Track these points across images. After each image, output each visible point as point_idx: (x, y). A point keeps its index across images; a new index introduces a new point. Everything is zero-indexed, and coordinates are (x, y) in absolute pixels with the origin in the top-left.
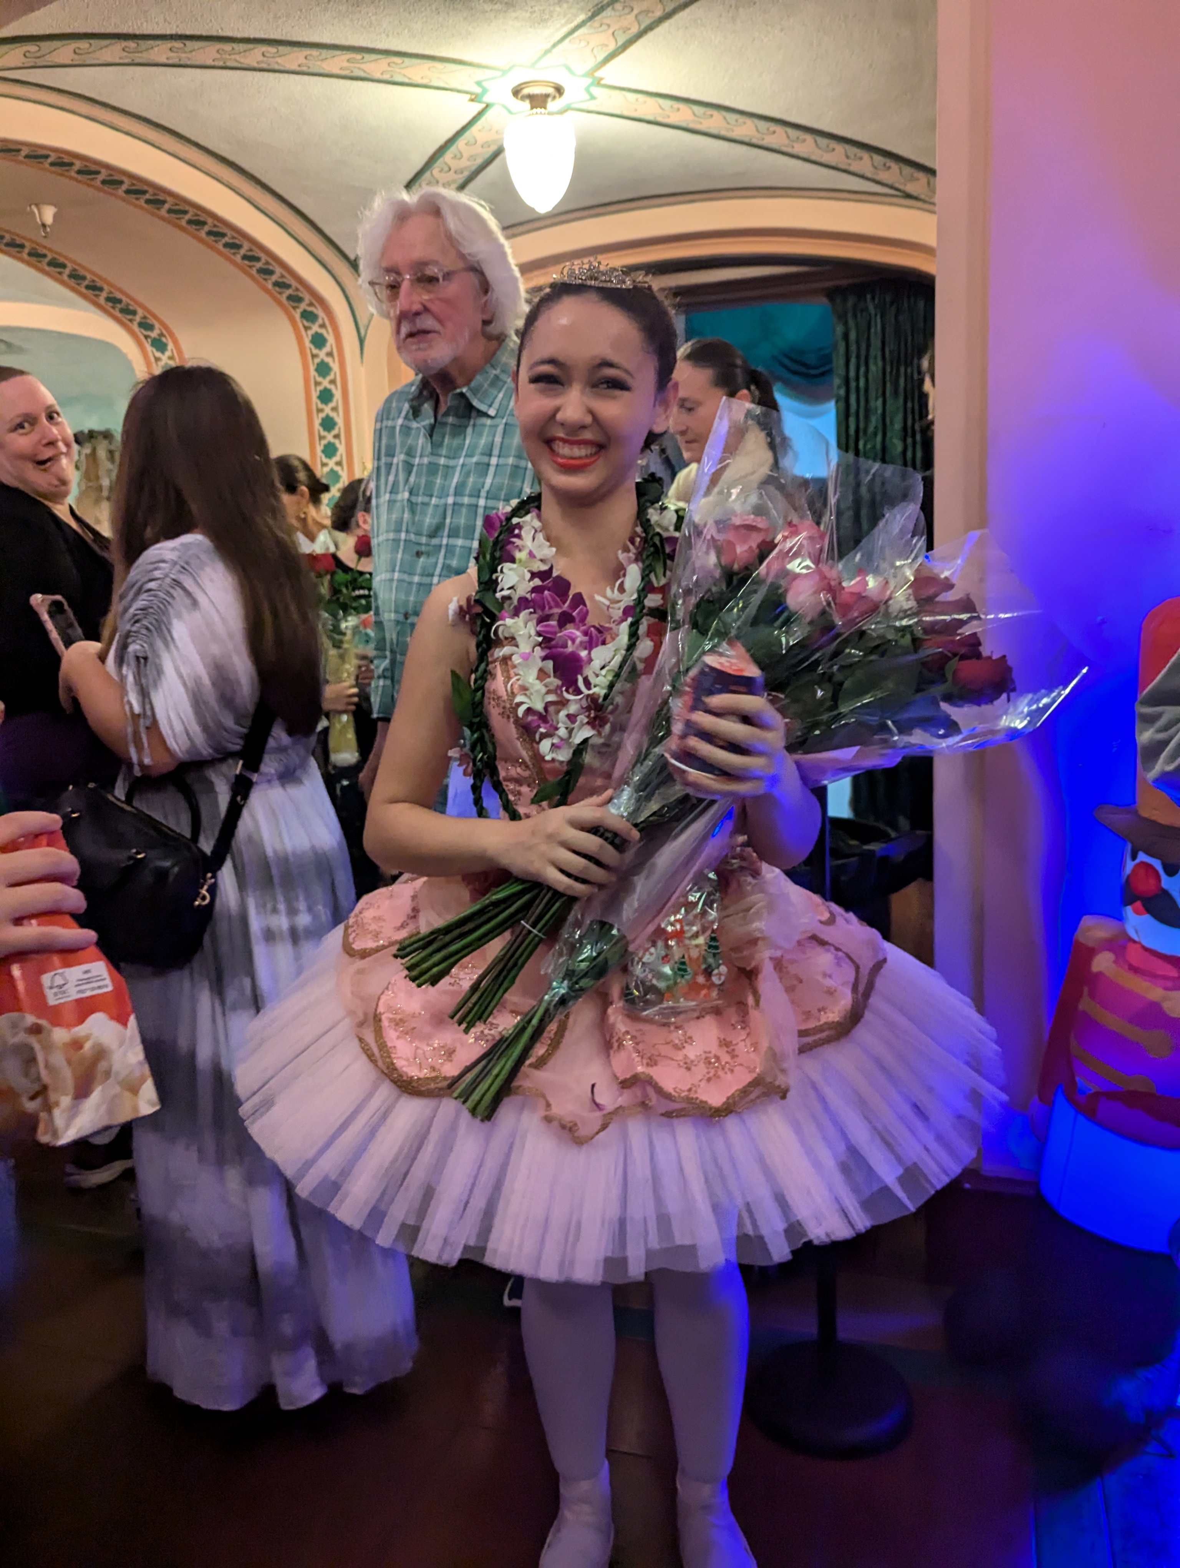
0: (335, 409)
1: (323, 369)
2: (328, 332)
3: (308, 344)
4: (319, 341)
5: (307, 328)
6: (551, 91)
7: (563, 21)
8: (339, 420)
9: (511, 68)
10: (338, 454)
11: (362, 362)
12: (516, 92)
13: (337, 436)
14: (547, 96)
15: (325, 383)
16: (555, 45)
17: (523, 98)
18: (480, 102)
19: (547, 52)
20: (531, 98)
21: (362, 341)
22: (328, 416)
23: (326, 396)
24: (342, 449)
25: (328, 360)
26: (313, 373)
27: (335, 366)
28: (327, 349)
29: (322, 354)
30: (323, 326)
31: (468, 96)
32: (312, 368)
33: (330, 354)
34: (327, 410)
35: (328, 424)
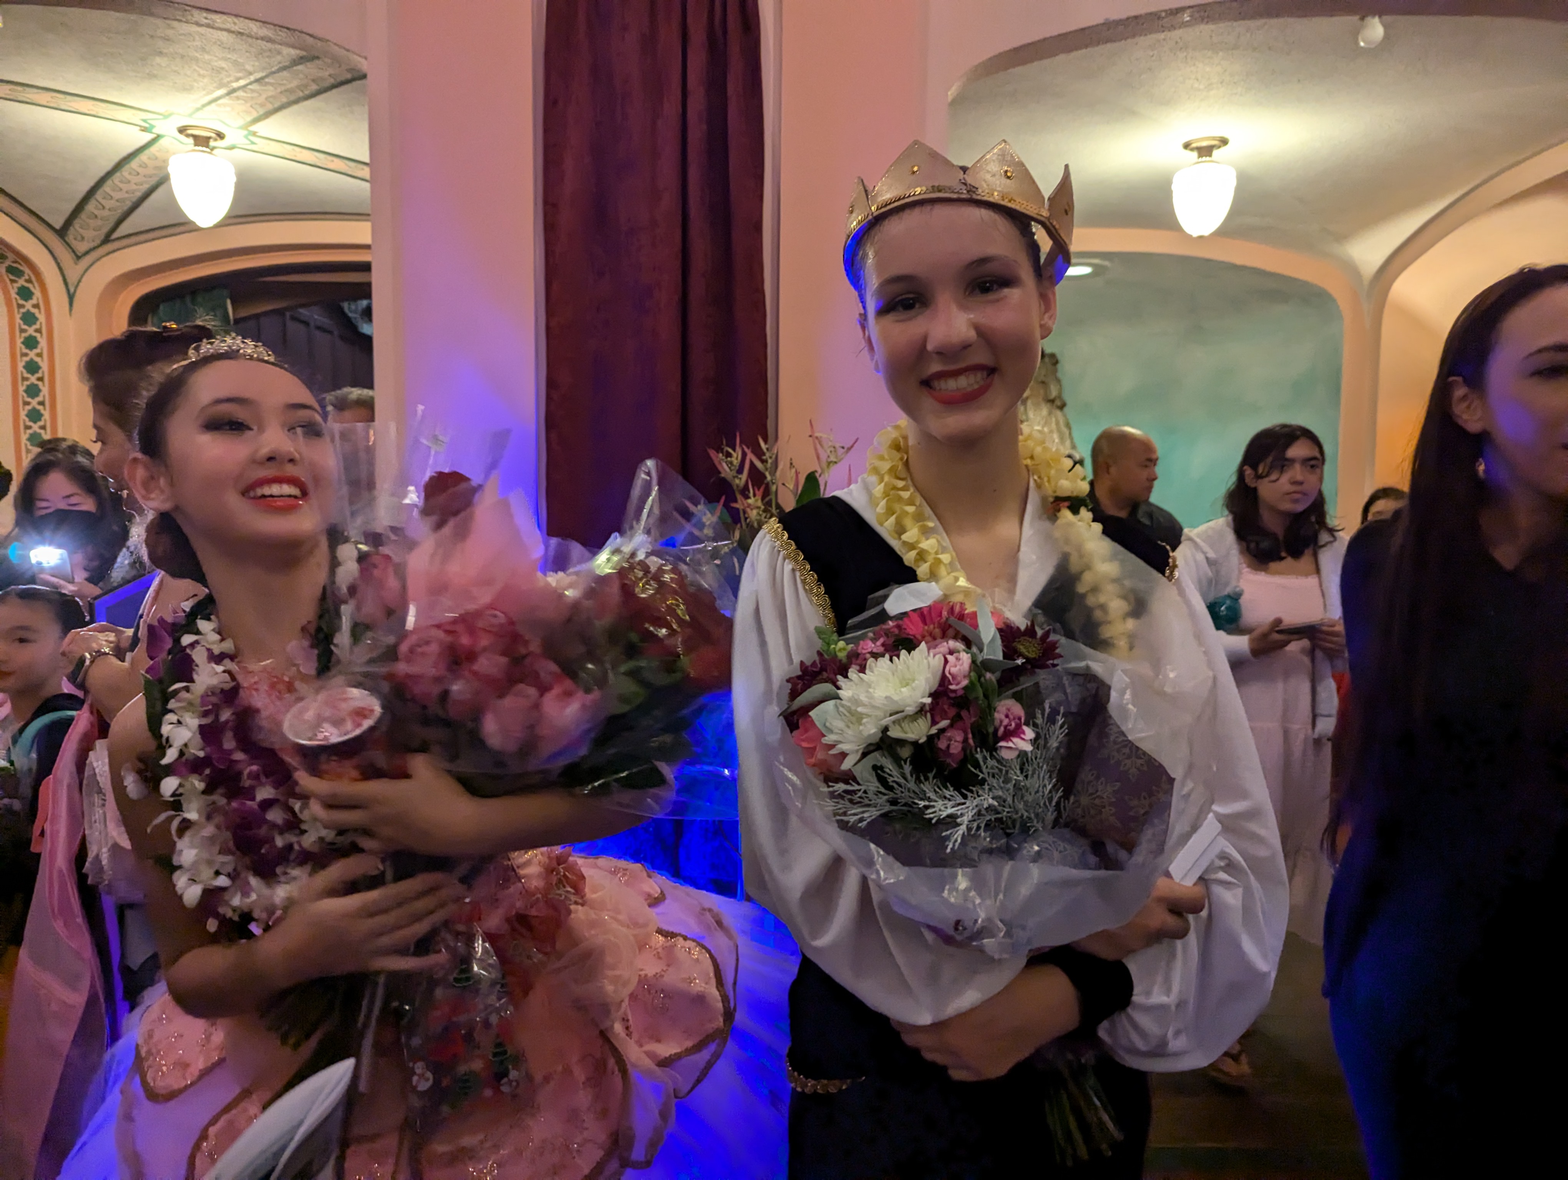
0: (39, 355)
1: (29, 318)
2: (34, 287)
3: (13, 294)
4: (25, 293)
5: (12, 281)
6: (213, 135)
7: (204, 92)
8: (44, 365)
9: (170, 115)
10: (41, 394)
11: (70, 314)
12: (182, 130)
13: (41, 379)
14: (209, 138)
15: (31, 331)
16: (204, 106)
17: (188, 136)
18: (151, 133)
19: (198, 109)
20: (195, 137)
21: (71, 298)
22: (32, 360)
23: (30, 343)
24: (45, 390)
25: (35, 311)
26: (18, 320)
27: (42, 318)
28: (34, 301)
29: (28, 305)
30: (29, 281)
31: (138, 128)
32: (18, 317)
33: (36, 306)
34: (32, 354)
35: (32, 368)
